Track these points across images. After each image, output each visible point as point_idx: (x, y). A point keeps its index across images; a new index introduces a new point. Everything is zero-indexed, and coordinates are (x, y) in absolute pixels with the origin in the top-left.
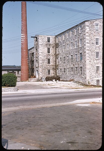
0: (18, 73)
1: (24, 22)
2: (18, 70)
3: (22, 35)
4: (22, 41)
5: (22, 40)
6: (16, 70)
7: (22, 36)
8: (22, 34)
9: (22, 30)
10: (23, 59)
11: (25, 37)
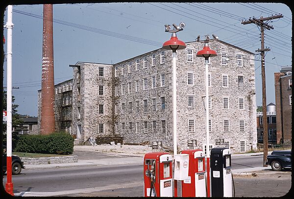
0: (31, 128)
1: (48, 36)
2: (29, 122)
3: (44, 60)
4: (43, 70)
5: (43, 68)
6: (27, 123)
7: (44, 62)
8: (44, 58)
9: (44, 51)
10: (45, 104)
11: (50, 63)
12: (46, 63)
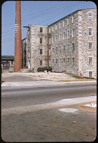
0: (12, 63)
1: (18, 13)
2: (11, 60)
4: (16, 31)
5: (16, 30)
6: (10, 60)
7: (16, 27)
8: (16, 25)
9: (16, 21)
10: (16, 49)
11: (19, 27)
12: (17, 28)
